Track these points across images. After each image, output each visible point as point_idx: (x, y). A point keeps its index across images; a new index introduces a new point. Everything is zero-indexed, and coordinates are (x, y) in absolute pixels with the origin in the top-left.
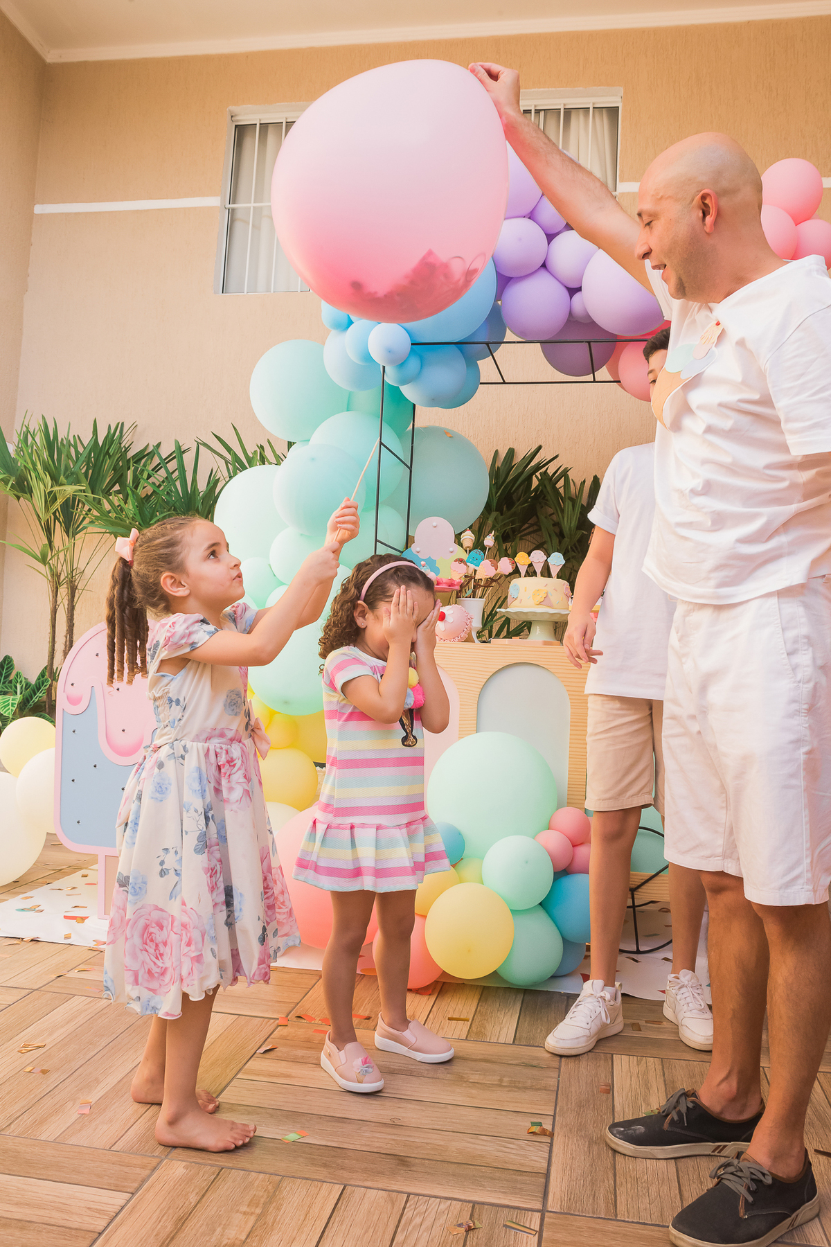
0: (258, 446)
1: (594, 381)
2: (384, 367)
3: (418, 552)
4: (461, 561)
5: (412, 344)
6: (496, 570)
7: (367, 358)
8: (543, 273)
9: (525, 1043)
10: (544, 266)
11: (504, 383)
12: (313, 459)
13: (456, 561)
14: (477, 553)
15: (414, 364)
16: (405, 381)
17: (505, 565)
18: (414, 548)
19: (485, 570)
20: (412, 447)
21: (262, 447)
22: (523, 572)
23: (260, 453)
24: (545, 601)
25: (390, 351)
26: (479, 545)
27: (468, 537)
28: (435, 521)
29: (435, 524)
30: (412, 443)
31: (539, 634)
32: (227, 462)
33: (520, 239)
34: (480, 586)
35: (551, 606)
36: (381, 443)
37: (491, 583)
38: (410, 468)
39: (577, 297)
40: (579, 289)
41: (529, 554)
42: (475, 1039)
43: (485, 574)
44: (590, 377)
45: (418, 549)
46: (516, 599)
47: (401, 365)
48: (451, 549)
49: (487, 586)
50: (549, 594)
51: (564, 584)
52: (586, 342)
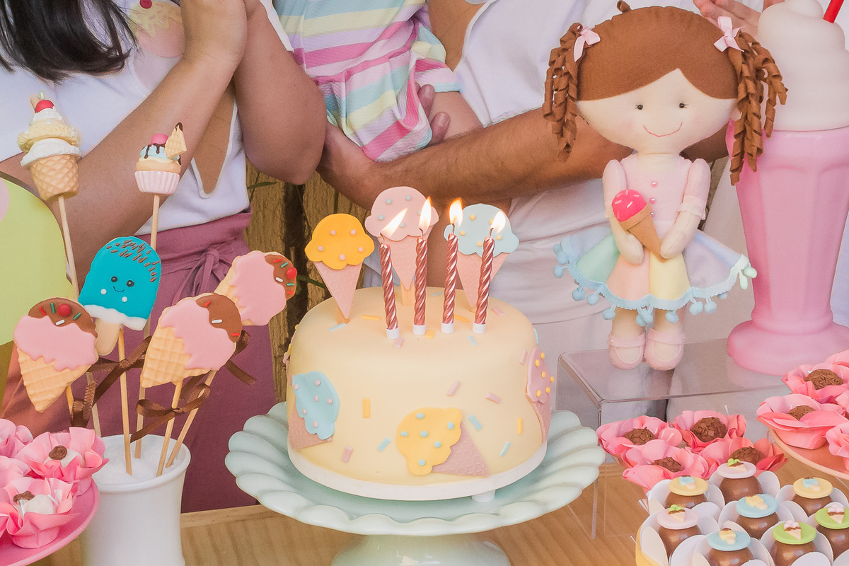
17: (252, 285)
46: (325, 441)
50: (470, 428)
51: (526, 354)
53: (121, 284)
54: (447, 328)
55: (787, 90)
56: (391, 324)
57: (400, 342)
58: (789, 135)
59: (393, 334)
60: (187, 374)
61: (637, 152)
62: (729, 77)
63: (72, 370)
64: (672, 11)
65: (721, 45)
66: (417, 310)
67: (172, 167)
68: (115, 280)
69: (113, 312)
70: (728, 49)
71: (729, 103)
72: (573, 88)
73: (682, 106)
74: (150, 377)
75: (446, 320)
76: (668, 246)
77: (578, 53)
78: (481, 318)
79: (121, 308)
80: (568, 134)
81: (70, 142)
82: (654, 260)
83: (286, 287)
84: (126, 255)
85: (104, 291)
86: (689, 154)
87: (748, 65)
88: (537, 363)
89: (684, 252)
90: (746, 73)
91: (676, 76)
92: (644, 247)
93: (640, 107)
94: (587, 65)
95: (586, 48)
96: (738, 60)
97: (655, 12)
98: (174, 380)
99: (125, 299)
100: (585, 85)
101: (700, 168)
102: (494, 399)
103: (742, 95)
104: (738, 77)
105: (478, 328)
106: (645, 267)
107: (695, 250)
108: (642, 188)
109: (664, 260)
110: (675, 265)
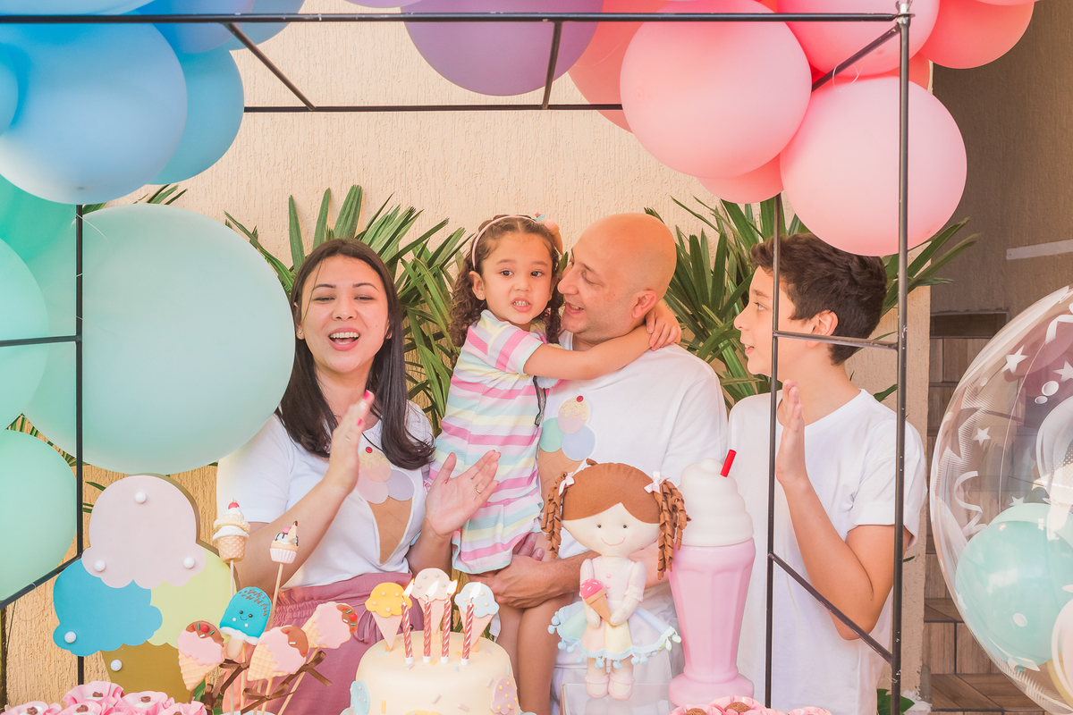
1: (546, 106)
4: (205, 629)
6: (304, 652)
11: (309, 108)
13: (192, 628)
17: (329, 625)
18: (90, 561)
20: (79, 281)
28: (144, 486)
29: (140, 496)
30: (80, 269)
34: (264, 698)
44: (536, 97)
45: (100, 565)
48: (188, 562)
51: (492, 681)
52: (551, 19)
53: (245, 616)
54: (444, 660)
56: (408, 653)
57: (411, 667)
58: (692, 549)
59: (409, 660)
60: (274, 676)
61: (600, 555)
62: (655, 509)
63: (208, 666)
64: (619, 465)
65: (648, 489)
66: (425, 646)
67: (290, 547)
68: (242, 613)
69: (239, 632)
70: (653, 492)
71: (656, 526)
73: (625, 527)
74: (253, 674)
75: (444, 654)
76: (615, 618)
77: (561, 490)
78: (466, 655)
79: (244, 631)
80: (554, 540)
81: (243, 529)
82: (607, 627)
83: (350, 626)
84: (249, 598)
85: (234, 619)
87: (667, 503)
88: (501, 687)
89: (628, 620)
90: (665, 508)
91: (619, 508)
92: (600, 617)
93: (600, 526)
94: (566, 498)
95: (566, 488)
96: (660, 498)
97: (609, 466)
98: (267, 678)
99: (246, 625)
100: (566, 511)
101: (637, 568)
102: (464, 708)
103: (662, 522)
104: (661, 510)
105: (464, 661)
106: (602, 630)
107: (636, 621)
108: (602, 578)
109: (613, 627)
110: (622, 630)
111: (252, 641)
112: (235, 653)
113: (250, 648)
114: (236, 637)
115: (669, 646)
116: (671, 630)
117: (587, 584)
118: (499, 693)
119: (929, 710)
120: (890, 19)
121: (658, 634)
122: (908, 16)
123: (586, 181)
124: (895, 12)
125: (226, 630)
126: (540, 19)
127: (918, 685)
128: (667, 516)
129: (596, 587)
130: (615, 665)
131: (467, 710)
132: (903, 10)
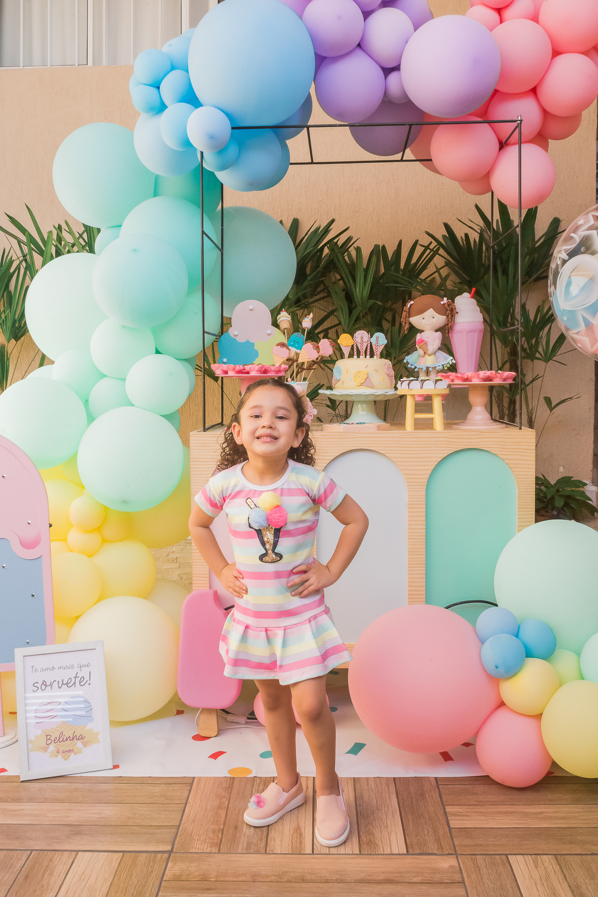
0: (54, 227)
1: (402, 160)
2: (202, 153)
3: (236, 336)
4: (283, 345)
5: (233, 128)
6: (318, 352)
7: (187, 144)
8: (359, 52)
9: (418, 852)
10: (359, 45)
11: (312, 163)
12: (135, 250)
13: (278, 345)
14: (297, 336)
15: (233, 150)
16: (223, 167)
17: (326, 347)
18: (232, 332)
19: (307, 353)
20: (222, 230)
21: (60, 228)
22: (346, 354)
23: (57, 233)
24: (367, 382)
25: (212, 137)
26: (296, 326)
27: (284, 318)
28: (252, 304)
29: (251, 307)
30: (222, 225)
31: (361, 415)
32: (19, 242)
33: (340, 18)
34: (303, 369)
35: (372, 387)
36: (203, 233)
37: (314, 365)
38: (222, 250)
39: (393, 76)
40: (397, 68)
41: (352, 335)
42: (369, 852)
43: (308, 357)
44: (398, 156)
45: (236, 333)
46: (339, 381)
47: (221, 150)
48: (269, 332)
49: (309, 368)
50: (370, 375)
51: (385, 364)
52: (408, 124)
53: (295, 341)
55: (457, 313)
58: (459, 324)
60: (308, 361)
61: (424, 331)
62: (445, 310)
63: (284, 358)
71: (445, 317)
72: (407, 314)
73: (434, 318)
74: (300, 361)
76: (430, 351)
77: (408, 306)
79: (296, 348)
82: (427, 356)
83: (334, 349)
85: (292, 343)
86: (436, 331)
87: (449, 308)
89: (435, 354)
92: (425, 353)
93: (424, 318)
94: (411, 309)
95: (411, 305)
96: (446, 306)
98: (305, 362)
99: (296, 345)
100: (411, 313)
101: (439, 333)
102: (376, 371)
103: (448, 315)
106: (425, 357)
107: (437, 354)
108: (425, 338)
109: (430, 355)
110: (433, 357)
111: (298, 351)
112: (292, 355)
113: (297, 355)
114: (293, 350)
115: (451, 363)
116: (451, 358)
117: (419, 340)
118: (388, 368)
119: (597, 491)
120: (515, 121)
121: (446, 359)
122: (521, 121)
123: (413, 214)
124: (517, 119)
125: (290, 347)
126: (405, 125)
127: (591, 477)
128: (449, 311)
129: (422, 341)
130: (430, 369)
131: (377, 371)
132: (519, 119)
